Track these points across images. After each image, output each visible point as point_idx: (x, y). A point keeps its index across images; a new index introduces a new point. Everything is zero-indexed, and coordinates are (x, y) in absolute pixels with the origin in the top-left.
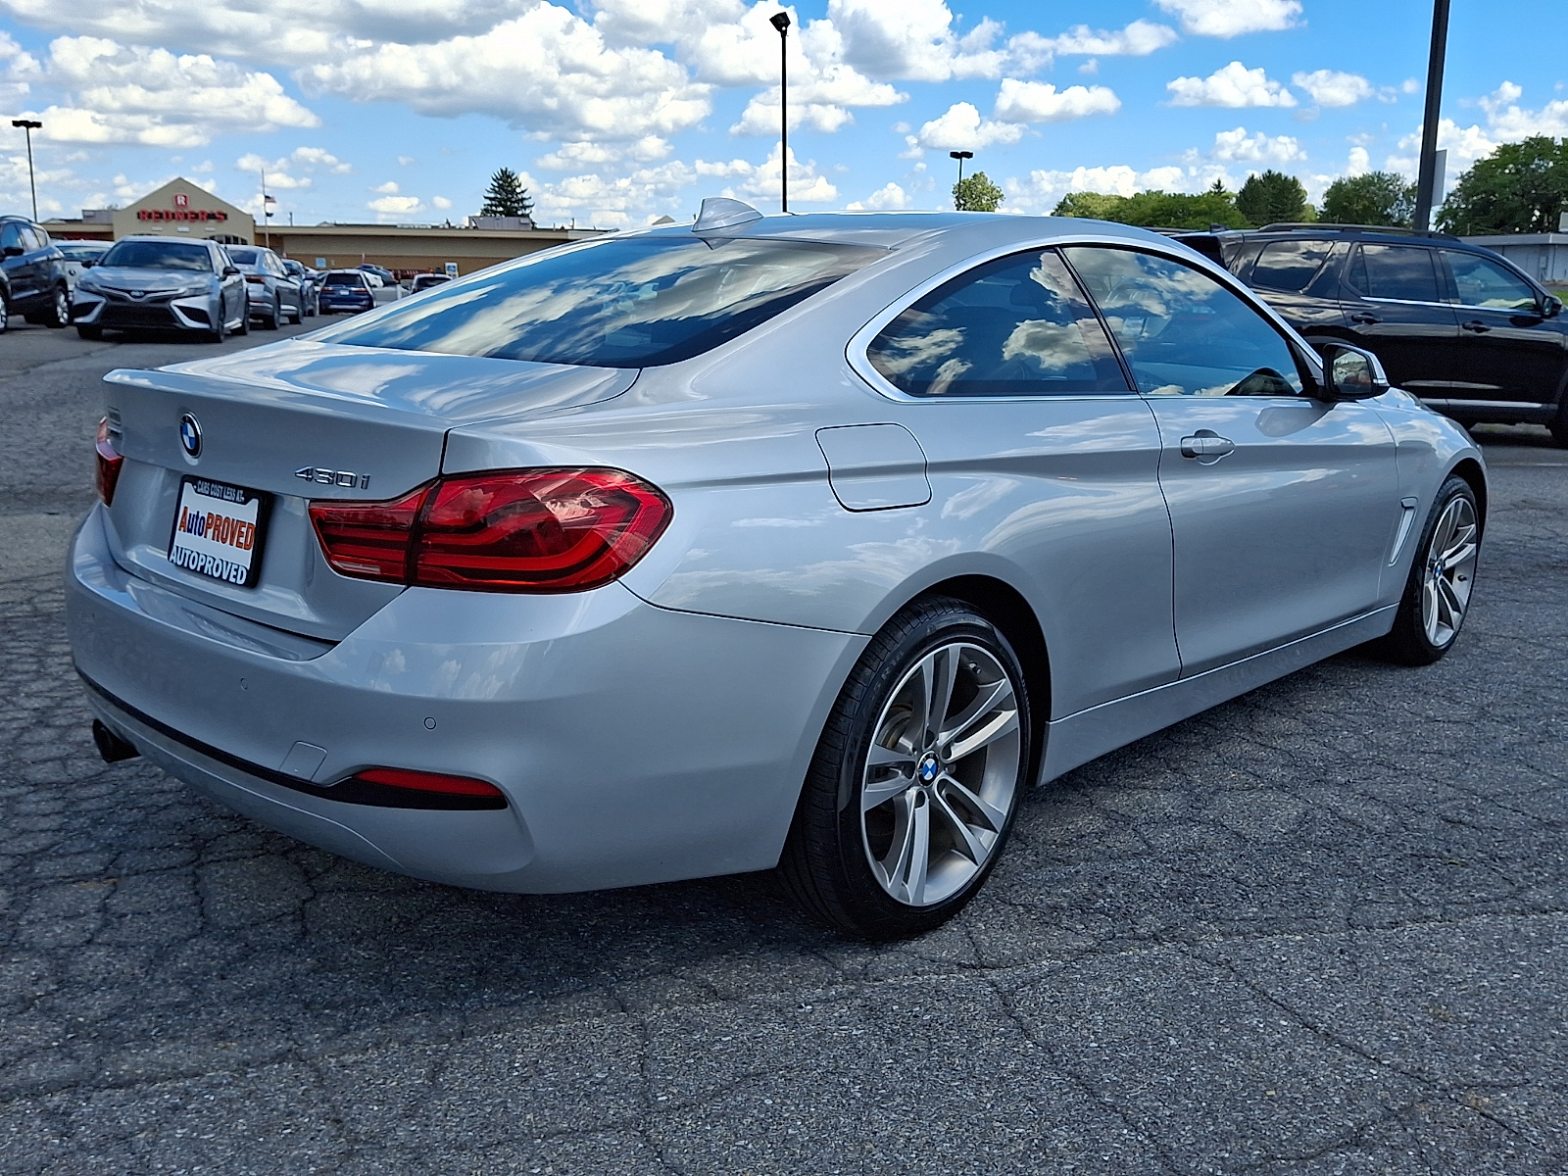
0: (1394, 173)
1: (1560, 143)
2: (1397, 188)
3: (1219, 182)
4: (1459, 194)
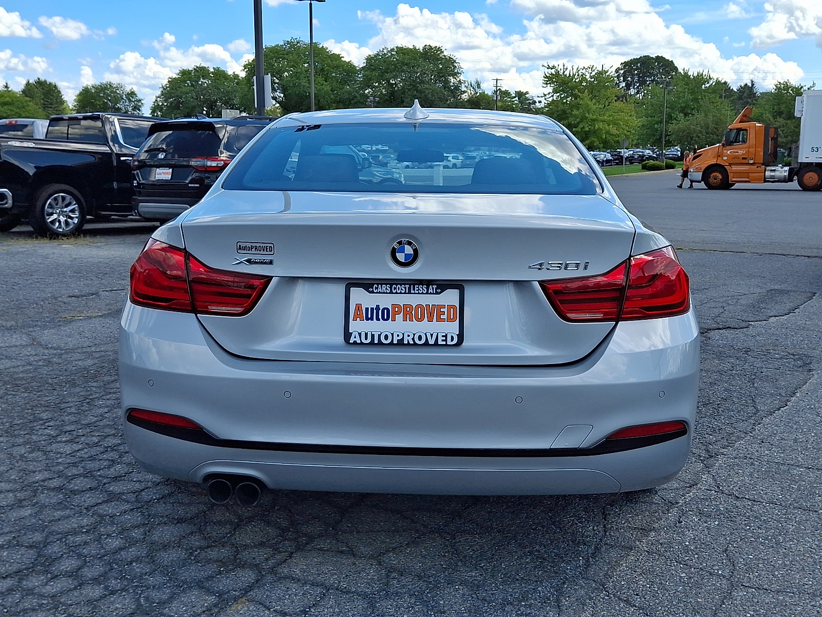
0: (118, 83)
1: (212, 70)
2: (122, 92)
3: (7, 84)
4: (162, 97)
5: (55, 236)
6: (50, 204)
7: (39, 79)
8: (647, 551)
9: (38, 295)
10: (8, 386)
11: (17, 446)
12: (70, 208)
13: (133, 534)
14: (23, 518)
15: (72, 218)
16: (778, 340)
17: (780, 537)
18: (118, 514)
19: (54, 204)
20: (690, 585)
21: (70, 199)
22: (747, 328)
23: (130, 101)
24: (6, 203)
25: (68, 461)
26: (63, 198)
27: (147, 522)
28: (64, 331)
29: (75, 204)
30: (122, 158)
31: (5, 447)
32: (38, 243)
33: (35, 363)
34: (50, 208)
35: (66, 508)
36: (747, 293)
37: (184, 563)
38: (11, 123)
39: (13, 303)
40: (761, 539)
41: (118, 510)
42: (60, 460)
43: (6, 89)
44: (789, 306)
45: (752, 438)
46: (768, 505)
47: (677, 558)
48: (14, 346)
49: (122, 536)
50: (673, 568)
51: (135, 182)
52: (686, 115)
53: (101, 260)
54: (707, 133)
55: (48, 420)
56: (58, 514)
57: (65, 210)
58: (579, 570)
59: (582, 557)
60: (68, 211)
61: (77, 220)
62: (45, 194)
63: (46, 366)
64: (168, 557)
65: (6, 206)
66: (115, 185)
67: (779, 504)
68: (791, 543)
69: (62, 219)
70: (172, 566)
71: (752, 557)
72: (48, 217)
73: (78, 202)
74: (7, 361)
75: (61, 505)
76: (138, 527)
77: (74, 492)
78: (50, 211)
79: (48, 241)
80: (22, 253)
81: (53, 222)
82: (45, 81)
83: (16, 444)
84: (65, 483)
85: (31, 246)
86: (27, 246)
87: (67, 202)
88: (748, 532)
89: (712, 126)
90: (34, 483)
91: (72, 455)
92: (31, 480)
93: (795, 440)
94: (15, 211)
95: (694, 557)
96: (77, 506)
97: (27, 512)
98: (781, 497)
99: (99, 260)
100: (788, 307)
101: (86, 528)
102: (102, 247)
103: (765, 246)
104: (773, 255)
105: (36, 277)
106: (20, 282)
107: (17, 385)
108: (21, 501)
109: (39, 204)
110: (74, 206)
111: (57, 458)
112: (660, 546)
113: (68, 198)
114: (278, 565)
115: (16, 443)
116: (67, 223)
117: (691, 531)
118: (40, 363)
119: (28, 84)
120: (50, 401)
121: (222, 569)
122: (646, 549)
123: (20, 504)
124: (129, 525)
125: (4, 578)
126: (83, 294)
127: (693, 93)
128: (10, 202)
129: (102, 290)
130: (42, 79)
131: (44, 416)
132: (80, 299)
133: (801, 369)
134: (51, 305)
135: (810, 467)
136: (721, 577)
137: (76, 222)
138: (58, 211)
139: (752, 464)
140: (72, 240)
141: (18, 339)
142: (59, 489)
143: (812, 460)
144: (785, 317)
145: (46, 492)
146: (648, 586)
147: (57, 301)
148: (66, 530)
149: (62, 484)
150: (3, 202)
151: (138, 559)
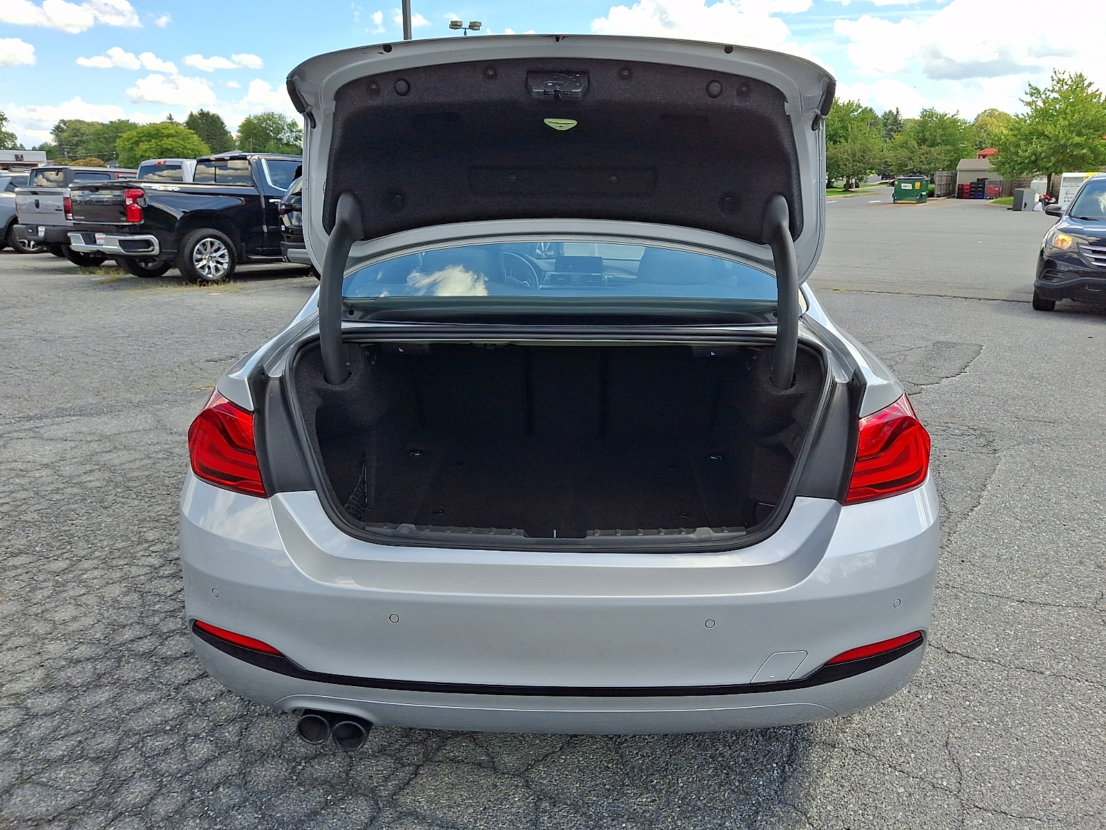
3: (171, 115)
5: (204, 282)
6: (198, 250)
7: (202, 110)
8: (853, 749)
9: (175, 360)
10: (119, 490)
11: (112, 583)
12: (220, 253)
13: (227, 734)
14: (97, 707)
15: (221, 264)
16: (954, 409)
17: (1007, 719)
18: (212, 699)
19: (202, 249)
20: (911, 809)
21: (219, 244)
22: (920, 393)
23: (292, 131)
24: (153, 250)
25: (167, 607)
26: (212, 244)
27: (245, 713)
28: (194, 409)
29: (224, 249)
30: (271, 201)
31: (97, 587)
32: (187, 291)
33: (154, 455)
34: (199, 254)
35: (152, 687)
36: (913, 347)
37: (282, 788)
38: (159, 163)
39: (146, 370)
40: (985, 723)
41: (213, 693)
42: (157, 607)
43: (170, 121)
44: (959, 363)
45: (950, 555)
46: (985, 663)
47: (891, 760)
48: (136, 431)
49: (212, 739)
50: (887, 778)
51: (283, 226)
52: (835, 142)
53: (248, 311)
54: (854, 161)
55: (153, 542)
56: (141, 698)
57: (214, 255)
58: (774, 787)
59: (777, 764)
60: (217, 256)
61: (227, 265)
62: (192, 240)
63: (166, 459)
64: (266, 774)
65: (153, 252)
66: (265, 229)
67: (997, 661)
68: (1022, 729)
69: (212, 265)
70: (268, 791)
71: (979, 755)
72: (197, 263)
73: (227, 247)
74: (124, 452)
75: (147, 684)
76: (232, 721)
77: (167, 660)
78: (199, 256)
79: (198, 288)
80: (169, 303)
81: (202, 267)
82: (208, 112)
83: (111, 581)
84: (157, 644)
85: (180, 295)
86: (175, 295)
87: (215, 247)
88: (968, 712)
89: (858, 154)
90: (122, 644)
91: (172, 597)
92: (120, 639)
93: (999, 557)
94: (164, 258)
95: (910, 757)
96: (166, 685)
97: (103, 695)
98: (997, 650)
99: (245, 311)
100: (958, 365)
101: (171, 723)
102: (252, 295)
103: (920, 285)
104: (930, 297)
105: (176, 335)
106: (158, 343)
107: (129, 488)
108: (100, 676)
109: (187, 250)
110: (224, 251)
111: (155, 604)
112: (867, 739)
113: (217, 242)
114: (400, 789)
115: (112, 579)
116: (217, 270)
117: (901, 711)
118: (160, 456)
119: (191, 115)
120: (161, 512)
121: (329, 798)
122: (852, 745)
123: (96, 682)
124: (224, 718)
125: (50, 821)
126: (222, 357)
127: (842, 121)
128: (157, 248)
129: (242, 351)
130: (205, 110)
131: (151, 535)
132: (218, 364)
133: (984, 450)
134: (186, 372)
135: (1022, 599)
136: (948, 793)
137: (226, 268)
138: (207, 257)
139: (957, 597)
140: (221, 287)
141: (142, 420)
142: (148, 655)
143: (1022, 588)
144: (957, 378)
145: (132, 660)
146: (861, 812)
147: (193, 367)
148: (145, 728)
149: (153, 647)
150: (150, 249)
151: (226, 781)
